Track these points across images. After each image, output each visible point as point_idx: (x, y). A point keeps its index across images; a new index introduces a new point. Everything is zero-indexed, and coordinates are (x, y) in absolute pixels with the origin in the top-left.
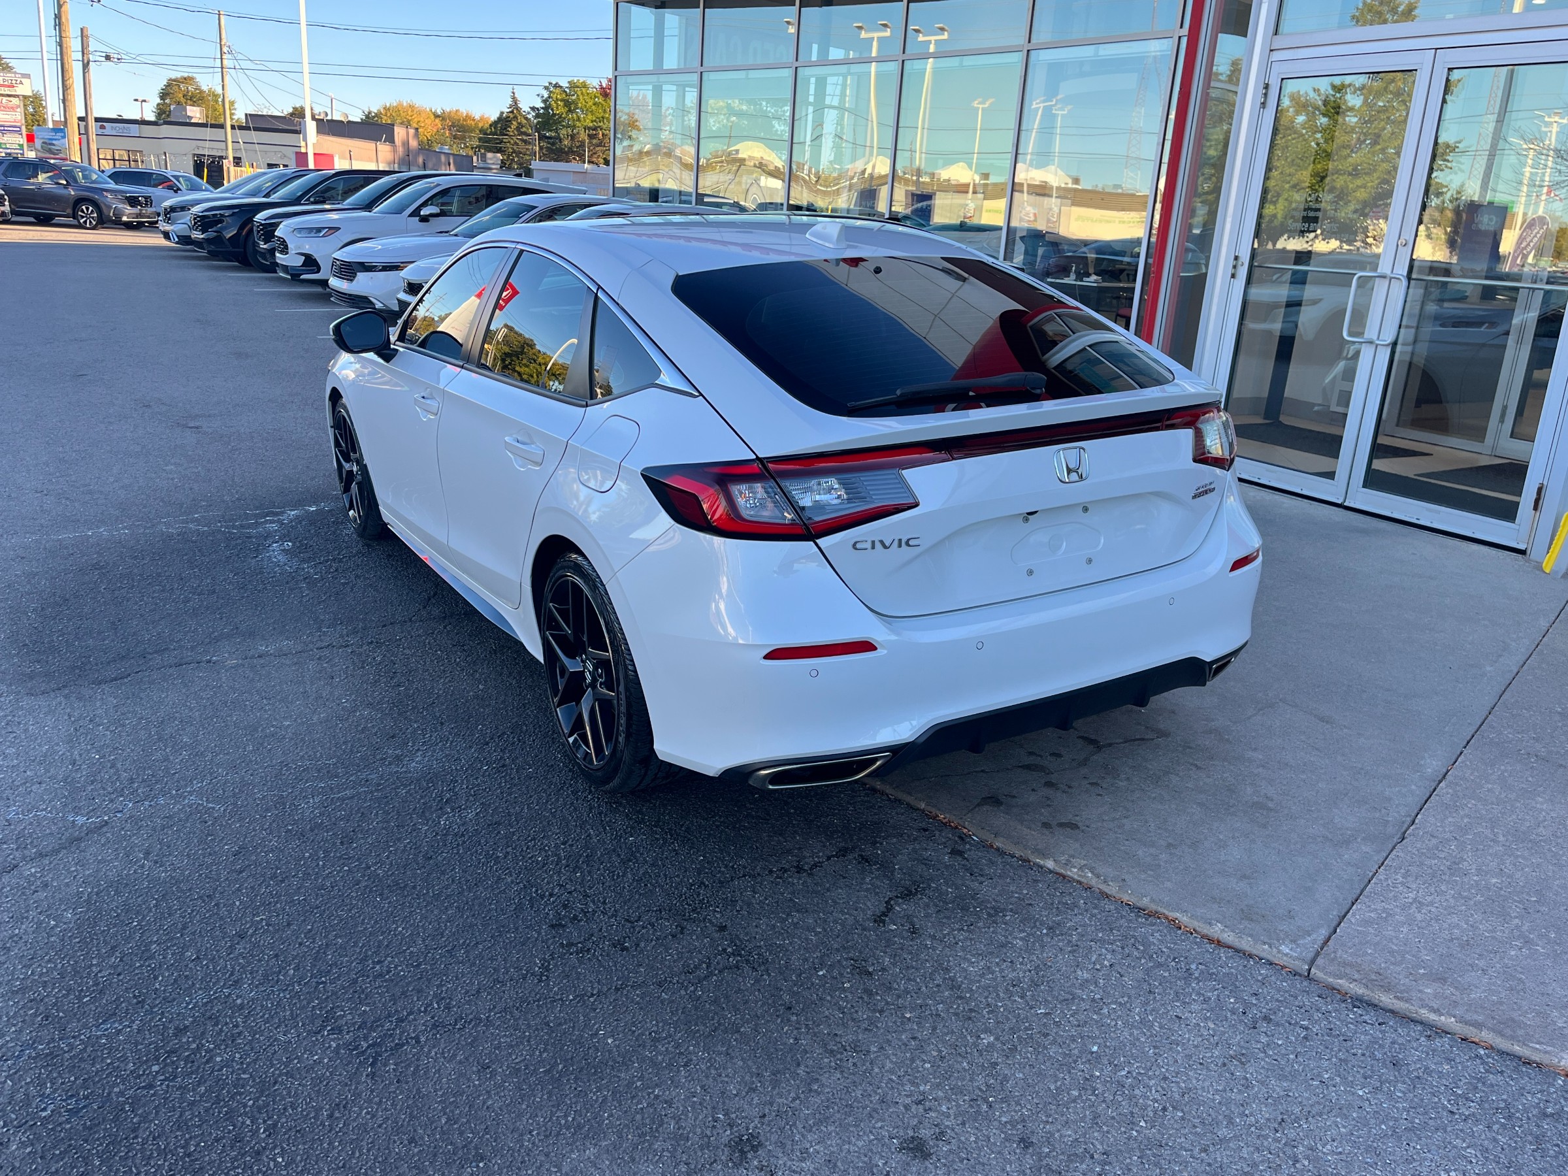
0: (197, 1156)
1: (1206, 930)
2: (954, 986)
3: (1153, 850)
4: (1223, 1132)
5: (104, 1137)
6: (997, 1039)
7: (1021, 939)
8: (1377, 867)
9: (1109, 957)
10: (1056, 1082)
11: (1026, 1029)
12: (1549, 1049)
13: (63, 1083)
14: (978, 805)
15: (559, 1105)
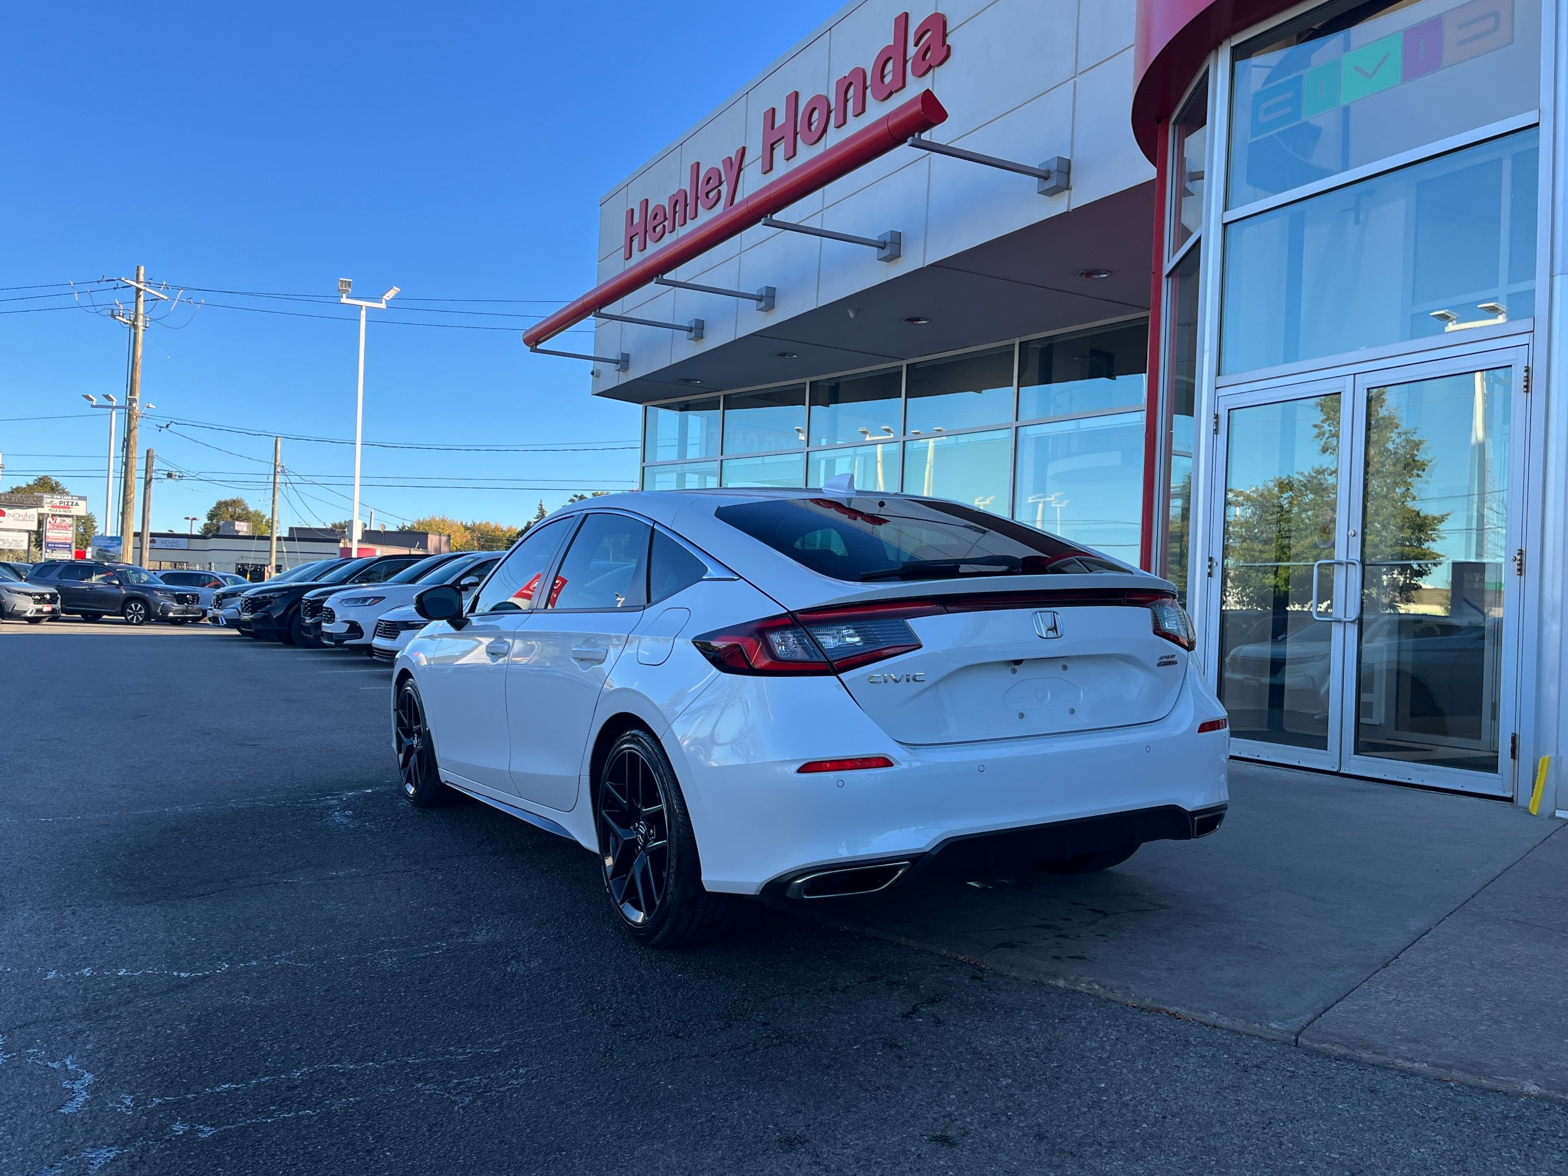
0: (313, 1154)
1: (1204, 1018)
2: (974, 1051)
3: (1154, 971)
4: (1217, 1129)
5: (232, 1145)
6: (1015, 1080)
7: (1034, 1025)
8: (1361, 981)
9: (1115, 1033)
10: (1068, 1103)
11: (1040, 1075)
12: (1512, 1079)
13: (191, 1118)
14: (995, 947)
15: (627, 1122)
